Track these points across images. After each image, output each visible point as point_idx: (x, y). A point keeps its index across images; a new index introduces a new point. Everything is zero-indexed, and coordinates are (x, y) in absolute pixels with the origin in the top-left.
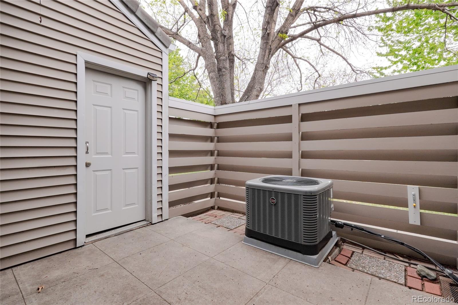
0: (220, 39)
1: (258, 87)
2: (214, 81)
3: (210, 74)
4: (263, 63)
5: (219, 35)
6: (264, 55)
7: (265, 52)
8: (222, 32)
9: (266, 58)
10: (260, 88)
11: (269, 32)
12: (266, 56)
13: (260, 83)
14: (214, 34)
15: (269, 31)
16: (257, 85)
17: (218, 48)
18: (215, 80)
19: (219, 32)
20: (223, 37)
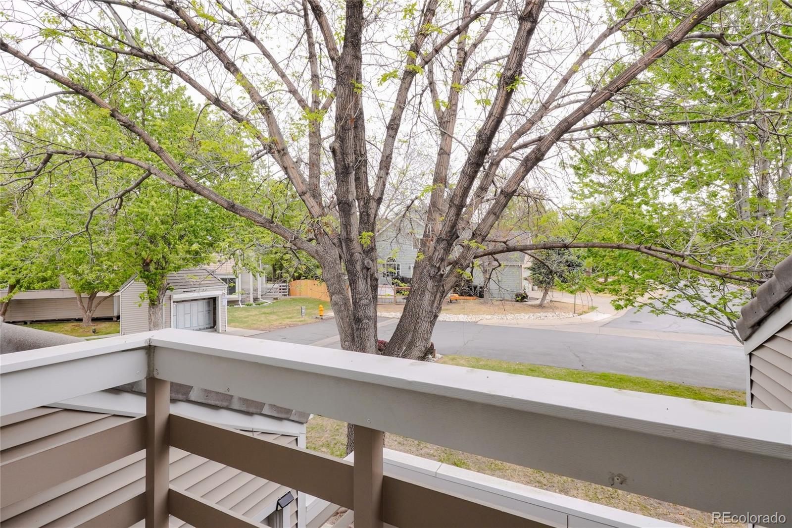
0: (360, 274)
1: (422, 344)
2: (341, 311)
3: (334, 296)
4: (430, 312)
5: (358, 268)
6: (433, 302)
7: (435, 297)
8: (363, 263)
9: (435, 305)
10: (424, 347)
11: (442, 273)
12: (436, 301)
13: (425, 340)
14: (351, 267)
15: (443, 271)
16: (420, 342)
17: (357, 286)
18: (343, 308)
19: (358, 263)
20: (365, 271)
